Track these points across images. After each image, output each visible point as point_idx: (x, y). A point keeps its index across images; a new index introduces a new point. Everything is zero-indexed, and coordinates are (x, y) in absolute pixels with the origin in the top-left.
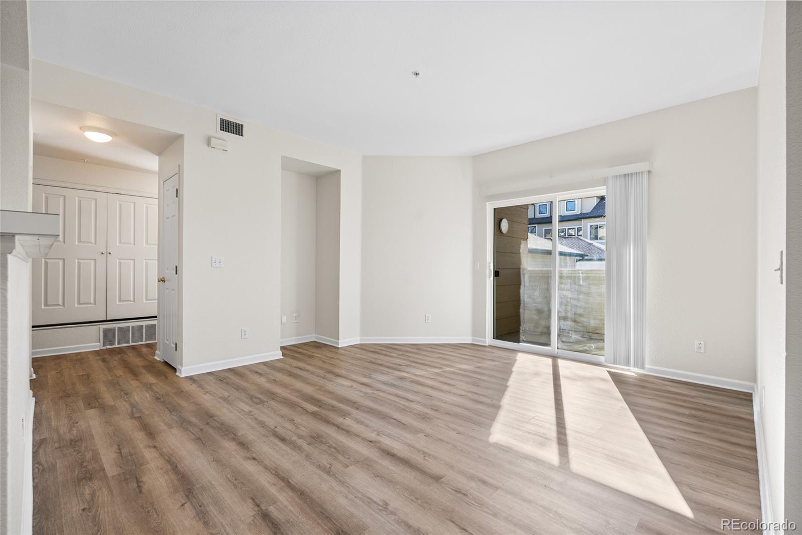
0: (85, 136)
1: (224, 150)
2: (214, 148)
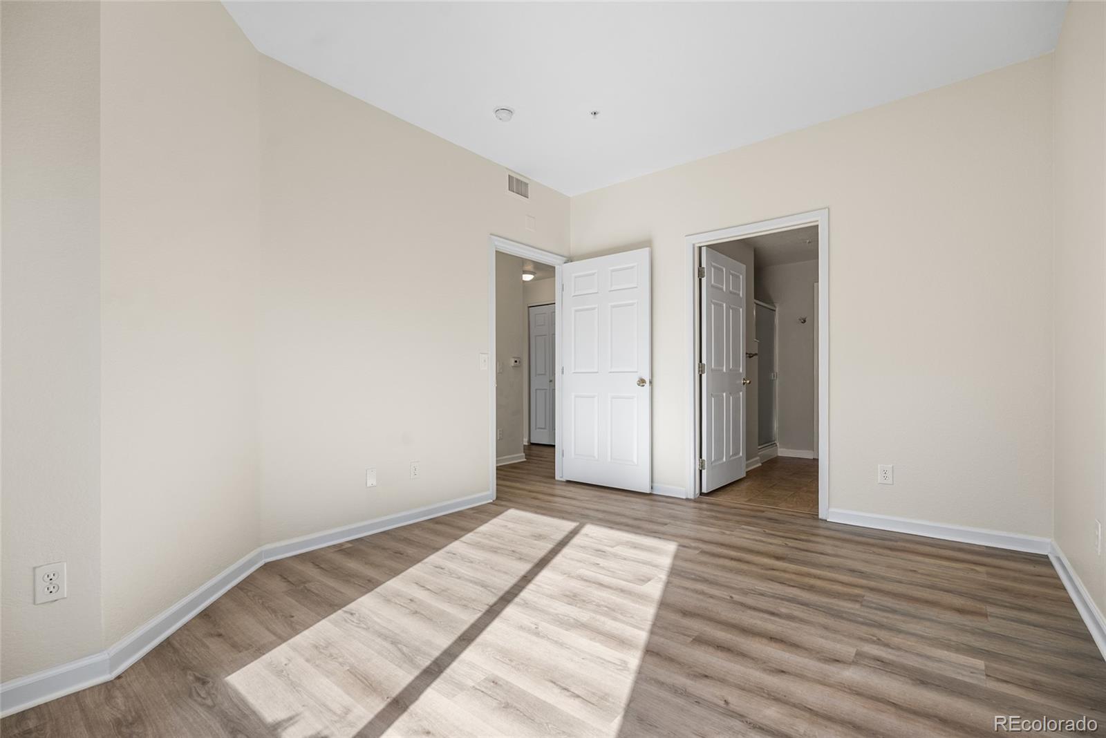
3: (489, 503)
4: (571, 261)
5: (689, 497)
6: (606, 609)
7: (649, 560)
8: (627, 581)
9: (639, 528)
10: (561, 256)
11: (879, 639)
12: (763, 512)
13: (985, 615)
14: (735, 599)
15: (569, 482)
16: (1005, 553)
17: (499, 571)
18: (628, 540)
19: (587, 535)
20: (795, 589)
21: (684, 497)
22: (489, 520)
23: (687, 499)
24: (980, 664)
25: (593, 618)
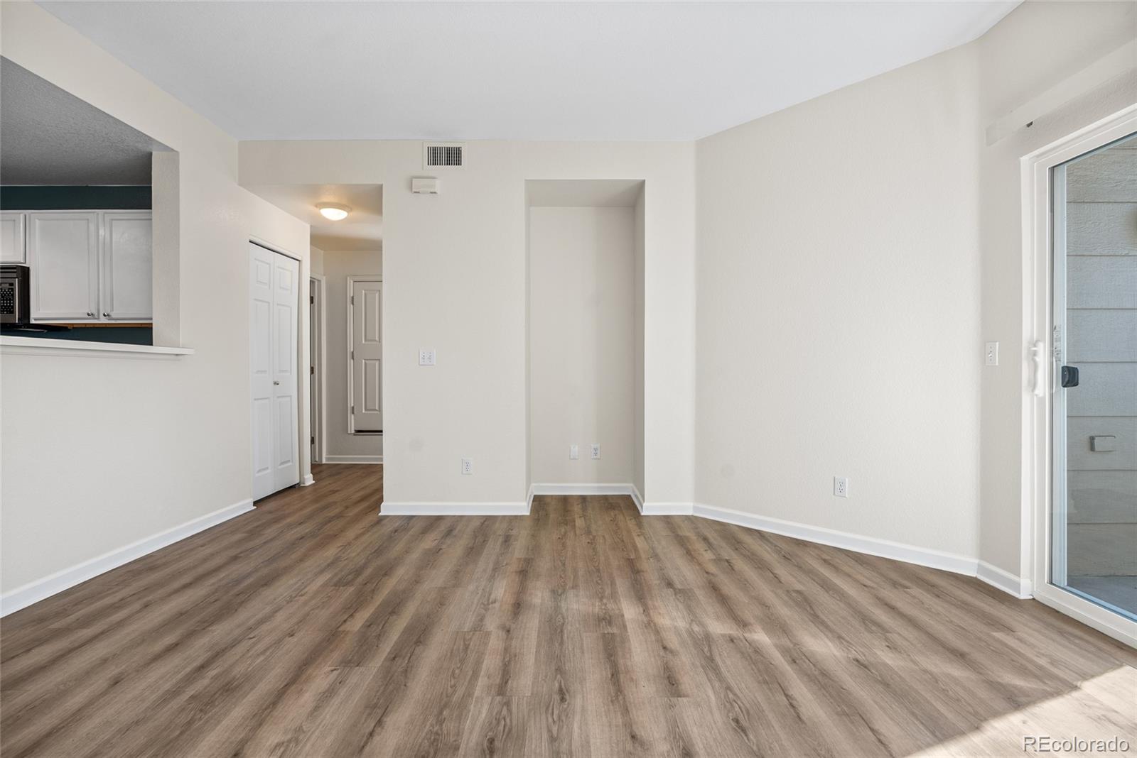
0: (324, 218)
1: (431, 193)
2: (419, 192)
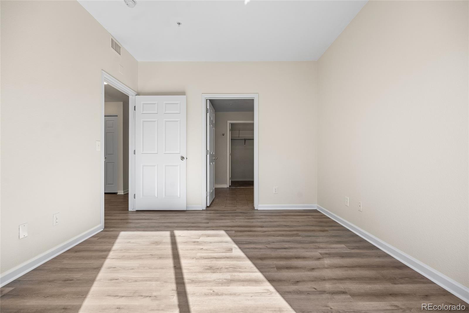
3: (101, 231)
4: (139, 95)
5: (203, 209)
6: (231, 269)
7: (221, 240)
8: (223, 252)
9: (199, 227)
10: (135, 91)
11: (318, 247)
12: (235, 210)
13: (327, 231)
14: (268, 247)
15: (137, 211)
16: (309, 211)
17: (156, 268)
18: (202, 233)
19: (180, 236)
20: (279, 237)
21: (202, 209)
22: (115, 241)
23: (203, 210)
24: (343, 246)
25: (232, 275)
